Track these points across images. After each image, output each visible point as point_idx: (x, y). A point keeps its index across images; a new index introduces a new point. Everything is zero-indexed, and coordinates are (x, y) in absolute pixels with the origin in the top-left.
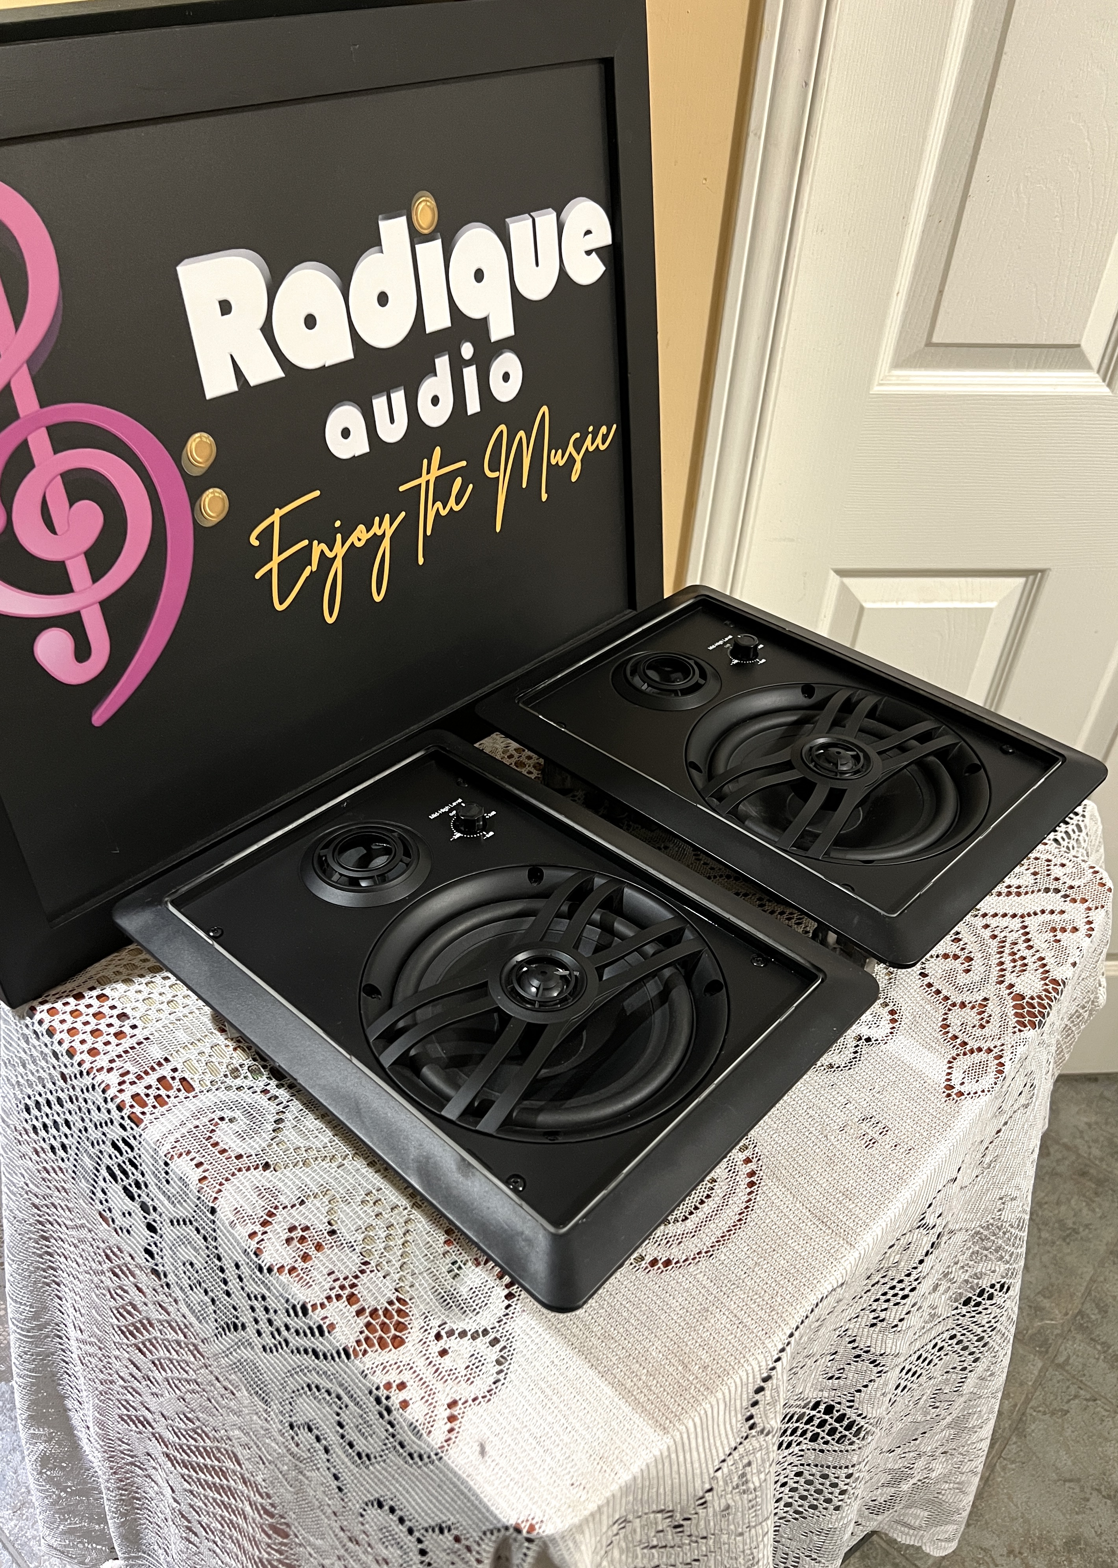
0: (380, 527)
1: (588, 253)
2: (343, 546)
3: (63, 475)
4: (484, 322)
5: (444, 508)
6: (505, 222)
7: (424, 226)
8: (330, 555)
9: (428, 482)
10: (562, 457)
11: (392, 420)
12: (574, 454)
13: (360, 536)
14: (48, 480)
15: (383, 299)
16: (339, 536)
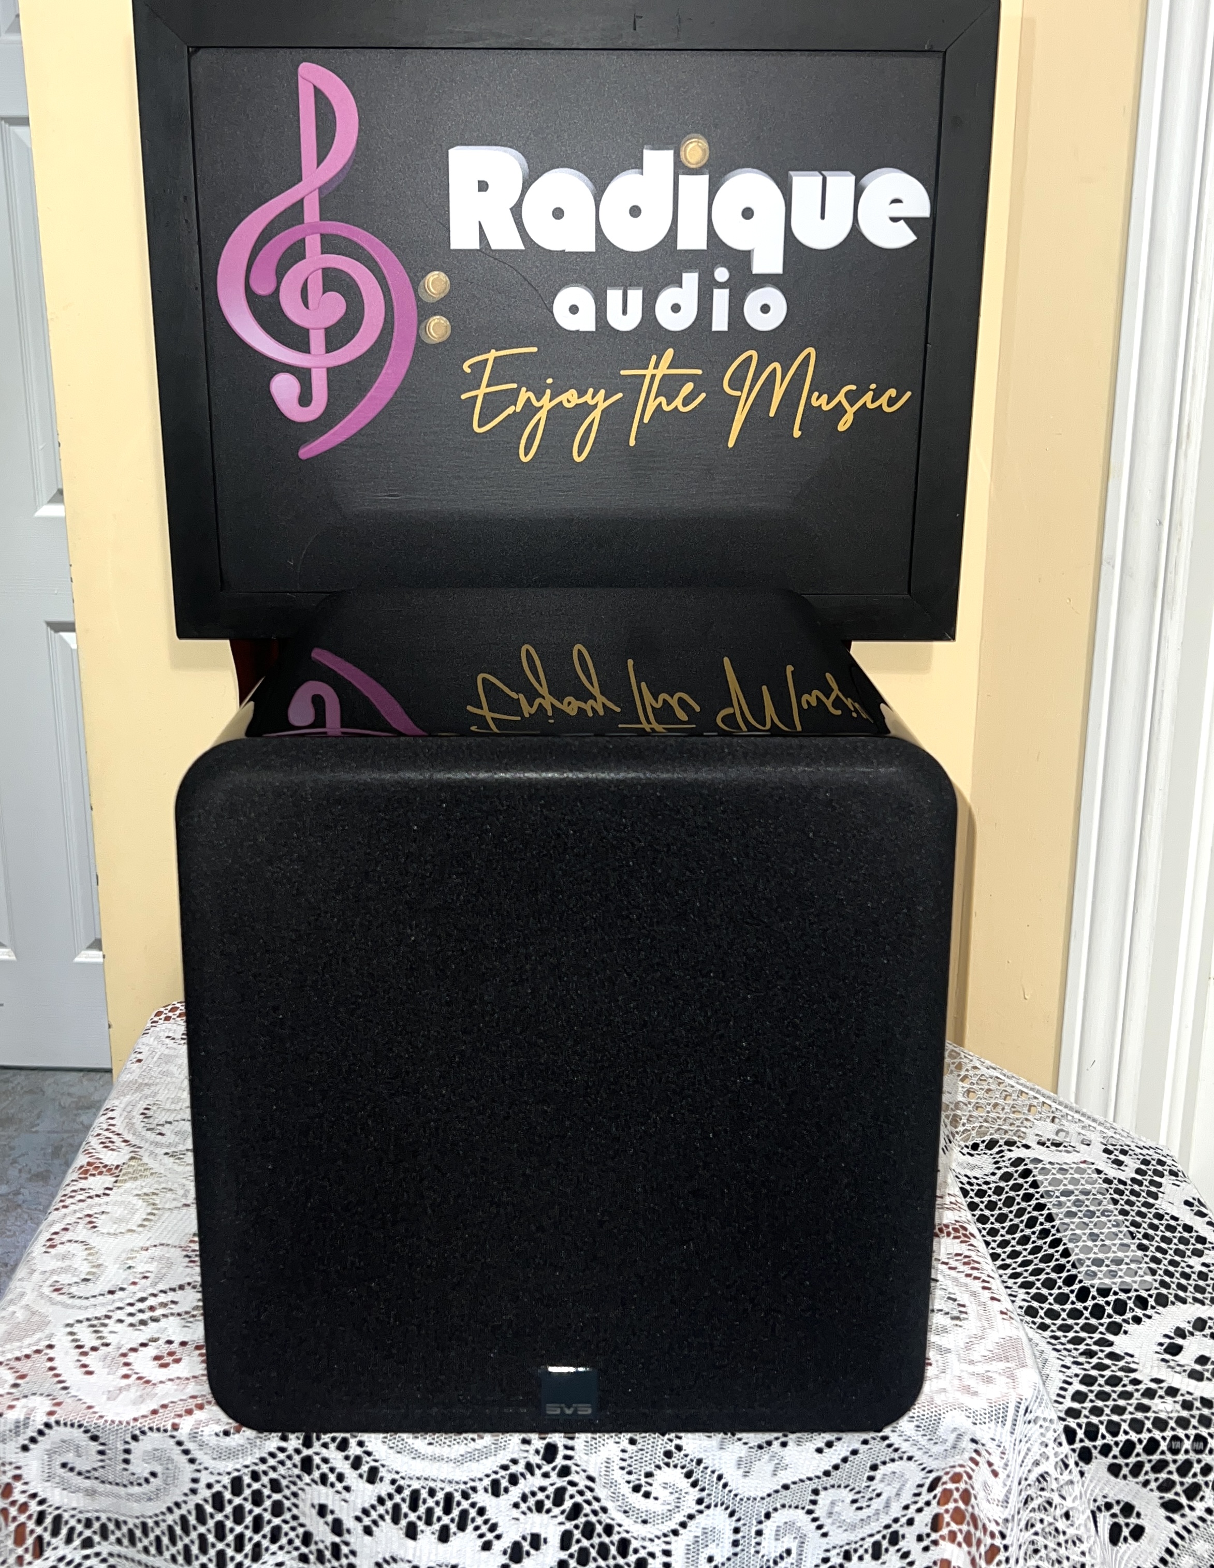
0: (593, 397)
1: (895, 220)
2: (551, 401)
3: (324, 270)
4: (747, 255)
5: (668, 404)
6: (787, 174)
7: (692, 161)
8: (537, 404)
9: (653, 377)
10: (828, 403)
11: (625, 312)
12: (845, 404)
13: (570, 398)
14: (313, 269)
15: (635, 211)
16: (548, 392)
